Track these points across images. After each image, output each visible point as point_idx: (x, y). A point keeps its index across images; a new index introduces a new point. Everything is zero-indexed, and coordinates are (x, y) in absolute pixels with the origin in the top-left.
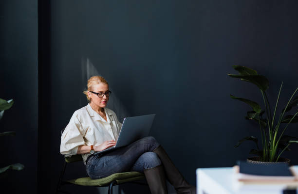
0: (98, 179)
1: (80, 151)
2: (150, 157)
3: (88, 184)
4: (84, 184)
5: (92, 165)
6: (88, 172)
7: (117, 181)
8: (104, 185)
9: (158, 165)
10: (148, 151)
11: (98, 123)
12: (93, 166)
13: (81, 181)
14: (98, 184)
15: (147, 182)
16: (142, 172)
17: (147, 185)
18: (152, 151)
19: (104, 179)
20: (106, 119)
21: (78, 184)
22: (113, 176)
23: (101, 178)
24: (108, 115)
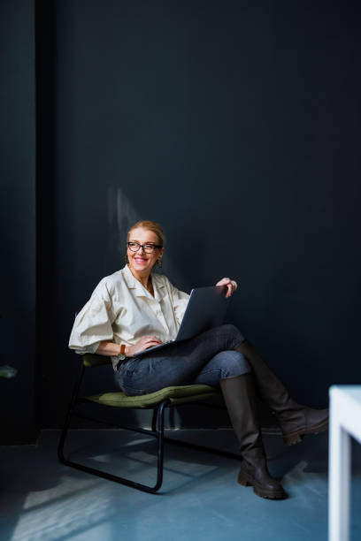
0: (139, 395)
1: (101, 350)
2: (230, 361)
3: (123, 404)
4: (114, 404)
5: (128, 371)
6: (121, 383)
7: (172, 400)
8: (148, 407)
9: (244, 372)
10: (225, 349)
11: (140, 301)
12: (130, 373)
13: (110, 399)
14: (139, 404)
15: (224, 402)
16: (216, 386)
17: (225, 408)
18: (233, 349)
19: (148, 396)
20: (153, 294)
21: (105, 403)
22: (165, 391)
23: (145, 393)
24: (157, 287)
